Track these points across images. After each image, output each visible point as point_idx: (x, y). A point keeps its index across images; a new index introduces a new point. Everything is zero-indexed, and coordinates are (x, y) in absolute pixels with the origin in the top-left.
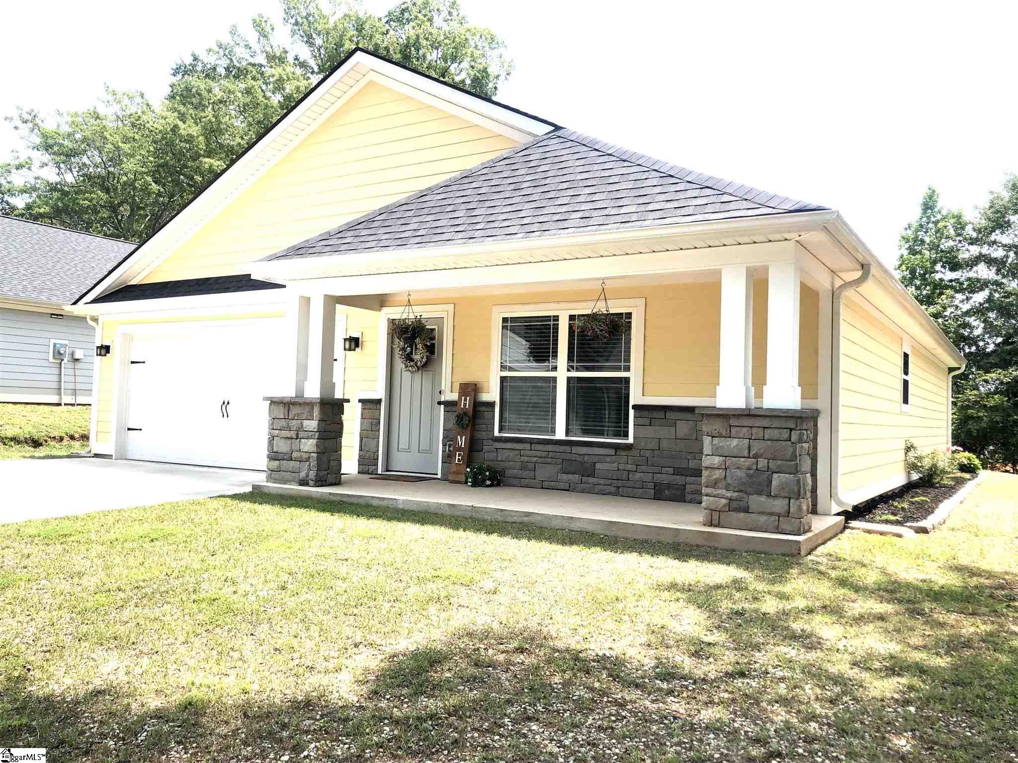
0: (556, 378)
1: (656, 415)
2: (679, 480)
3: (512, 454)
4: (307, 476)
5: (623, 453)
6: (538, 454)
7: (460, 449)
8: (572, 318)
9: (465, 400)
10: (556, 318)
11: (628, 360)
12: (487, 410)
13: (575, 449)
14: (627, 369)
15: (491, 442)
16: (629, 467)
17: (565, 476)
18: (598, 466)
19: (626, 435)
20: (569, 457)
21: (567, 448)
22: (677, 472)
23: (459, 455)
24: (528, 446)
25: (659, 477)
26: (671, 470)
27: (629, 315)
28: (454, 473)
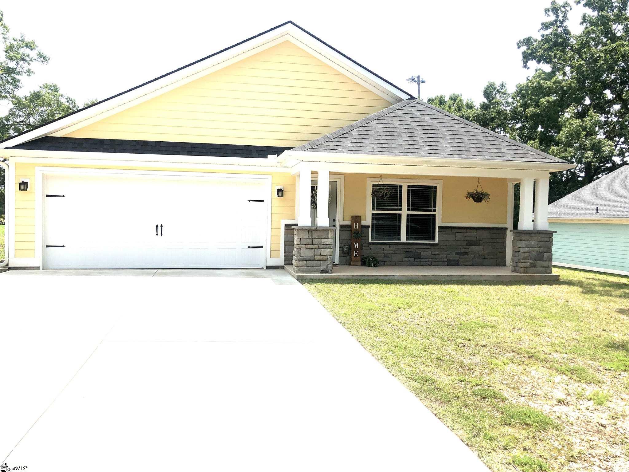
0: (401, 214)
1: (448, 230)
2: (457, 257)
3: (379, 250)
4: (327, 268)
5: (434, 247)
6: (394, 249)
7: (356, 249)
8: (409, 186)
9: (356, 225)
10: (401, 186)
11: (435, 206)
12: (366, 229)
13: (412, 246)
14: (435, 211)
15: (367, 245)
16: (437, 253)
17: (406, 259)
18: (422, 254)
19: (434, 239)
20: (408, 250)
21: (408, 246)
22: (457, 254)
23: (356, 253)
24: (388, 246)
25: (449, 257)
26: (454, 253)
27: (435, 187)
28: (354, 261)
